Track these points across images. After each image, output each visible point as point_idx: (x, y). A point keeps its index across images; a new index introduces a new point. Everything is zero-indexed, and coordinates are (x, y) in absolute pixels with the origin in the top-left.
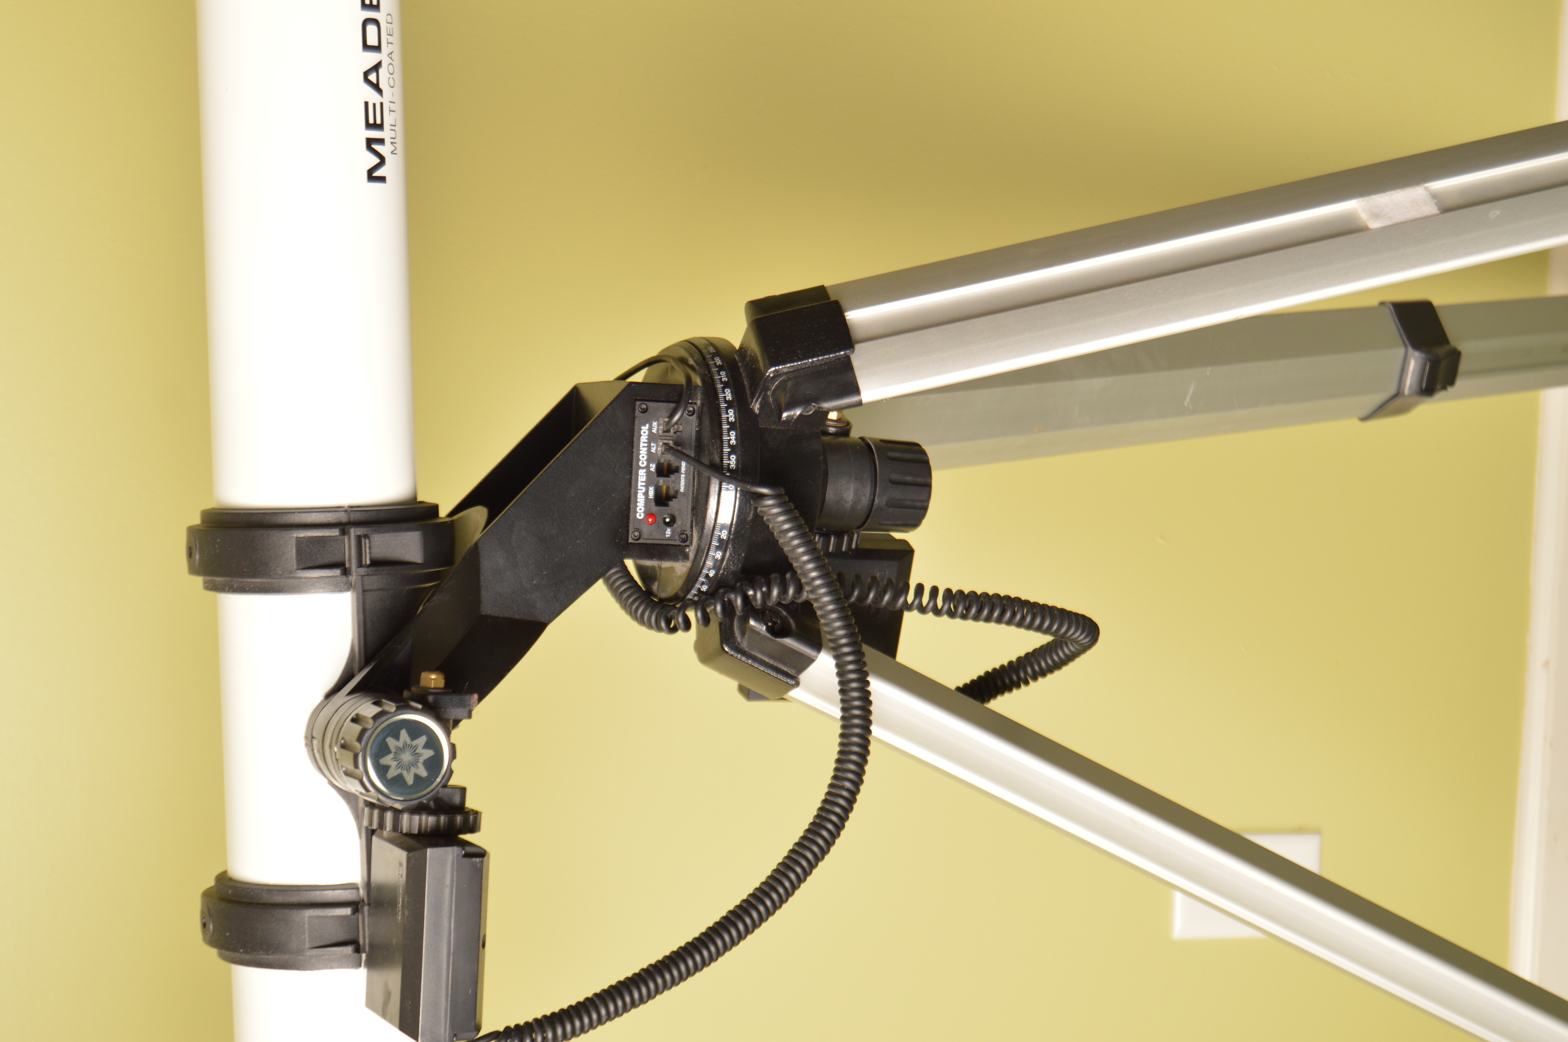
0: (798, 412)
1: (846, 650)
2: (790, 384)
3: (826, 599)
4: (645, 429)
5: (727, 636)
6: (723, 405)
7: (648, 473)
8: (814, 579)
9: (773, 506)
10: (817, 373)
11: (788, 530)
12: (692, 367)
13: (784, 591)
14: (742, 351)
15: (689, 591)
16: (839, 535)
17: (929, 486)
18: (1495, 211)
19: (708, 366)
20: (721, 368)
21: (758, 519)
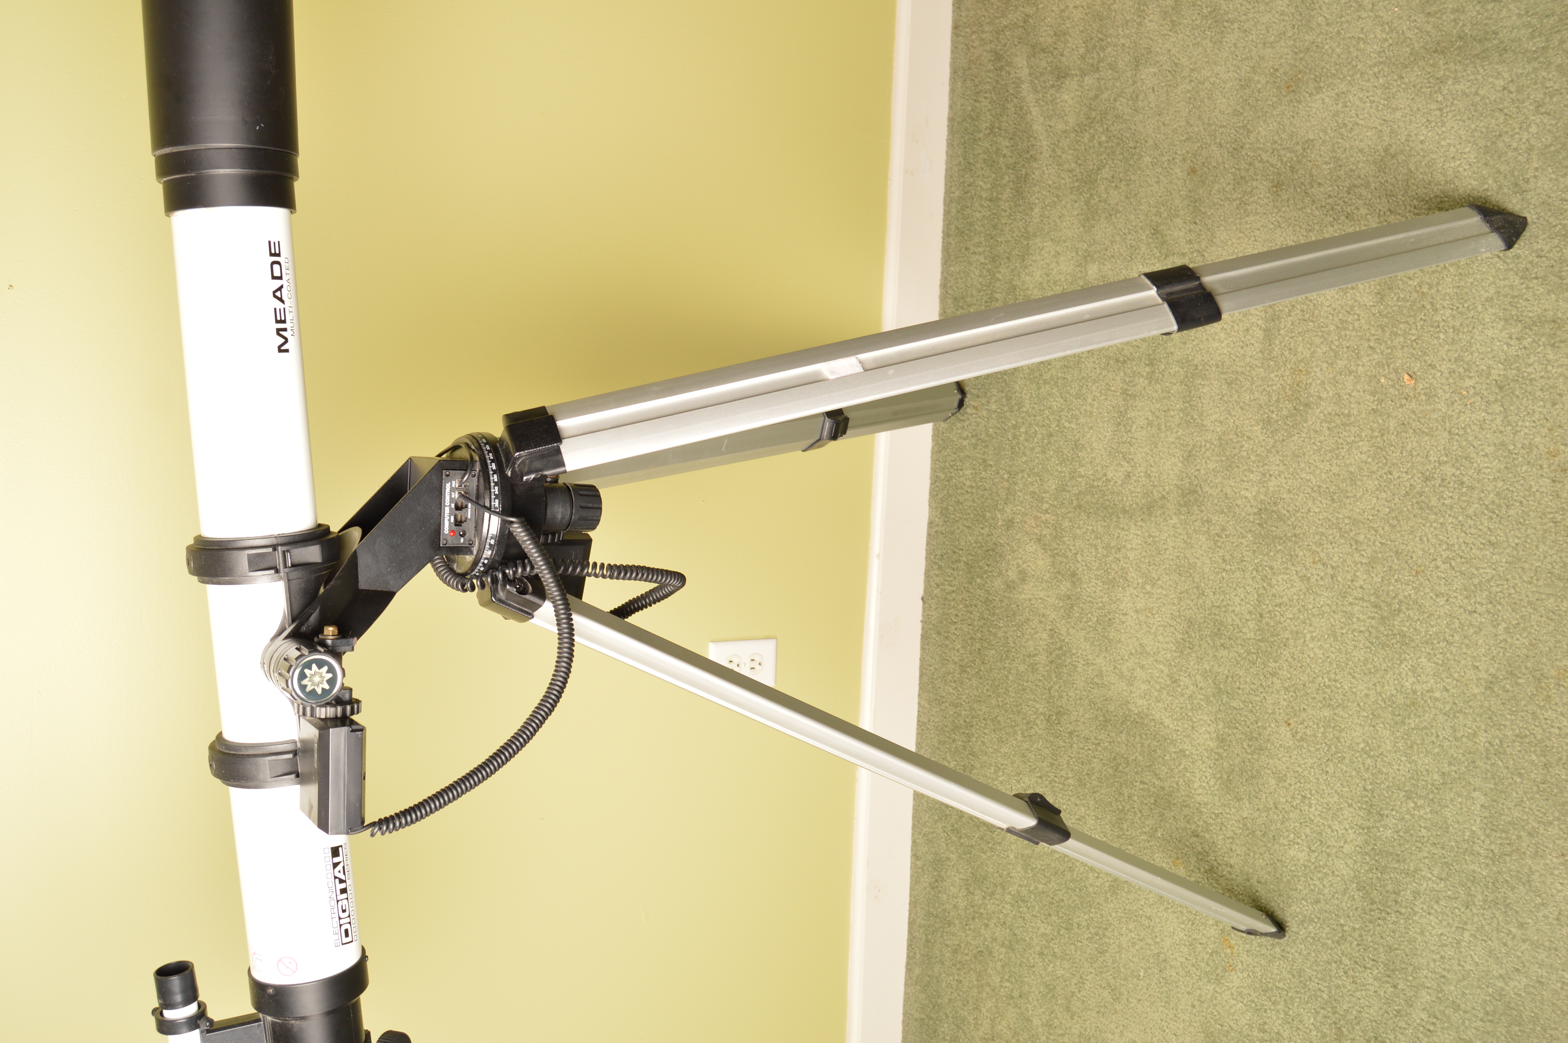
0: (533, 476)
1: (559, 602)
2: (527, 462)
3: (548, 576)
4: (448, 485)
5: (494, 592)
6: (491, 472)
7: (451, 508)
8: (541, 566)
9: (518, 528)
10: (543, 456)
11: (527, 541)
12: (473, 450)
13: (524, 568)
14: (501, 441)
15: (473, 570)
16: (553, 534)
17: (600, 508)
18: (889, 371)
19: (482, 450)
20: (489, 451)
21: (510, 534)
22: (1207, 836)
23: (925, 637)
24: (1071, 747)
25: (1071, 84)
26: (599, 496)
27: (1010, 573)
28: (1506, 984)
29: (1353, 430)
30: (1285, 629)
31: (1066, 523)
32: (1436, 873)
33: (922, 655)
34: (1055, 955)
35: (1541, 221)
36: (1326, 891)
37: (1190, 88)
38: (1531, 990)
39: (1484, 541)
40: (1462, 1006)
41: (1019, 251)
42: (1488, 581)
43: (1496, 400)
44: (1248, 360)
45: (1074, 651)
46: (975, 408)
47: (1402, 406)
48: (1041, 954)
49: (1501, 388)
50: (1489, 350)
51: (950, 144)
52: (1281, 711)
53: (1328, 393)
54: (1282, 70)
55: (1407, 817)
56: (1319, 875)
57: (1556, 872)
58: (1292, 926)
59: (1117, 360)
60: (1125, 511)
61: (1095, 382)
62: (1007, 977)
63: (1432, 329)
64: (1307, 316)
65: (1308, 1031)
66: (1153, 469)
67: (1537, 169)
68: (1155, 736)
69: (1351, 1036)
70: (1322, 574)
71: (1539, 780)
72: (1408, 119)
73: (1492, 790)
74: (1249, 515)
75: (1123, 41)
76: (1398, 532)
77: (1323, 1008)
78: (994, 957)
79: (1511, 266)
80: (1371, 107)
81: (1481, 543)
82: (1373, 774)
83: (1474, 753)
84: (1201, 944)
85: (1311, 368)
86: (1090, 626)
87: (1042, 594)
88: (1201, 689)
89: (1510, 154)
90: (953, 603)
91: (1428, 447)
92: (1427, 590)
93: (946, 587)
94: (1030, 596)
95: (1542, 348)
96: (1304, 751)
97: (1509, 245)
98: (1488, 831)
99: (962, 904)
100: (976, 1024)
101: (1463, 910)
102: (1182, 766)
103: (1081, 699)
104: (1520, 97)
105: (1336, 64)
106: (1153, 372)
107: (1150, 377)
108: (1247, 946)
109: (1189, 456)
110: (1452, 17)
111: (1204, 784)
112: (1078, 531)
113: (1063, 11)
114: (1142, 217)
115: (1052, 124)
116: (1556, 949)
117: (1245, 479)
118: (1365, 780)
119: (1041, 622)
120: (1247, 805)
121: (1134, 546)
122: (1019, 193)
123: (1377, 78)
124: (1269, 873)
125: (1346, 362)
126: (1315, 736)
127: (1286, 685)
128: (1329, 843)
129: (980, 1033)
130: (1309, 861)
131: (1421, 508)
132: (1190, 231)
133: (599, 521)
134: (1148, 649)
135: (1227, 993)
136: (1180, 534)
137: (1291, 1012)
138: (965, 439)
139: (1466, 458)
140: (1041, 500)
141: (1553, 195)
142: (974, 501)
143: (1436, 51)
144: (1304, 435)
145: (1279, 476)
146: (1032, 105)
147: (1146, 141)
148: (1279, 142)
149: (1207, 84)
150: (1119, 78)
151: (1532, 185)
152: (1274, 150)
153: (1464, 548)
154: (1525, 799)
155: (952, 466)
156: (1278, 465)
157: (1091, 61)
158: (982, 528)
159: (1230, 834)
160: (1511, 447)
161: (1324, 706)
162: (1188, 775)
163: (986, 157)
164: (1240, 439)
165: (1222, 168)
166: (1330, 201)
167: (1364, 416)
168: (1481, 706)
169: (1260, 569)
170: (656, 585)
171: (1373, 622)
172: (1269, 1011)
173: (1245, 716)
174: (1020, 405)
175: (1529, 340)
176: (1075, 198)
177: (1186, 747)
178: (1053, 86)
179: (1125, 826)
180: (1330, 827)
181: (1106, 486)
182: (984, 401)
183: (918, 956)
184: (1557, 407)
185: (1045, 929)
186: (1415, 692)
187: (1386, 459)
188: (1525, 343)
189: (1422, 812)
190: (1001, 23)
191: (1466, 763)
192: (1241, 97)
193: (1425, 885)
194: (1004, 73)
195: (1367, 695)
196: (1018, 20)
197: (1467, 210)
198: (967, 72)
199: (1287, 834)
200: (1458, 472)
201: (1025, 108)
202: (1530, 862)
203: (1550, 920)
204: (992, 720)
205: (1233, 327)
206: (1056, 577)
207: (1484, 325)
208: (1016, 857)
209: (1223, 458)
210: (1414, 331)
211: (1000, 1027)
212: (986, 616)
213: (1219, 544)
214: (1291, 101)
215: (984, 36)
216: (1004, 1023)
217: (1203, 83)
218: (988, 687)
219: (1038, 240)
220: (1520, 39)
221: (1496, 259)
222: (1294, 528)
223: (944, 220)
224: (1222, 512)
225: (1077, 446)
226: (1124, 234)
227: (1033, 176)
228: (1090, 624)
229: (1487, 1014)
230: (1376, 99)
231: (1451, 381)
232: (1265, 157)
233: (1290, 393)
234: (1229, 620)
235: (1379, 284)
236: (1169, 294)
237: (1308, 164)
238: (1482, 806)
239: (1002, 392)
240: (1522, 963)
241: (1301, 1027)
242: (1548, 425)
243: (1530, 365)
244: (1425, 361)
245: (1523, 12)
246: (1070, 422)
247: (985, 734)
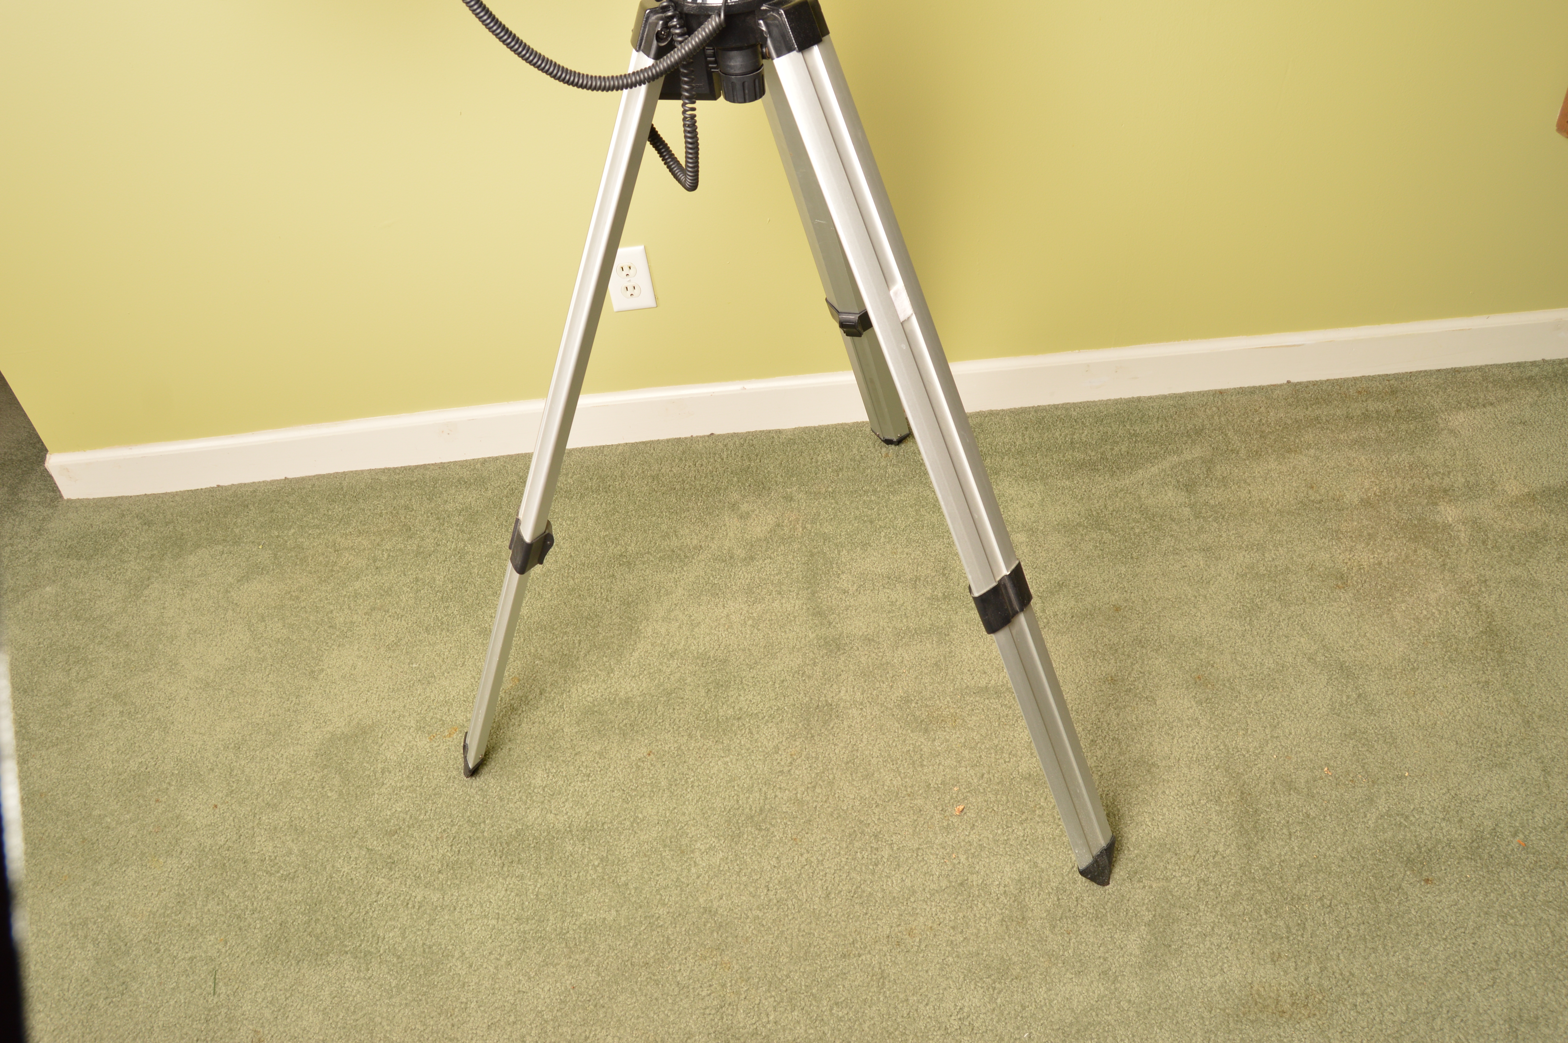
0: (764, 29)
1: (654, 71)
2: (777, 22)
3: (676, 57)
5: (654, 11)
8: (684, 49)
9: (716, 22)
10: (784, 34)
11: (705, 32)
13: (680, 34)
16: (715, 62)
17: (745, 102)
18: (904, 346)
21: (709, 16)
22: (542, 702)
23: (679, 441)
24: (601, 578)
25: (1182, 497)
26: (756, 99)
27: (745, 505)
28: (457, 959)
29: (910, 771)
30: (731, 739)
31: (796, 546)
32: (542, 890)
33: (662, 441)
34: (418, 591)
35: (1108, 897)
36: (511, 805)
37: (1189, 597)
38: (456, 979)
39: (829, 889)
40: (433, 927)
41: (1030, 473)
42: (796, 897)
43: (950, 882)
44: (959, 677)
45: (685, 569)
46: (887, 455)
47: (936, 807)
48: (417, 579)
49: (962, 884)
50: (993, 871)
51: (1117, 402)
52: (660, 747)
53: (939, 746)
54: (1213, 670)
55: (586, 861)
56: (524, 798)
57: (558, 985)
58: (477, 782)
59: (944, 569)
60: (813, 593)
61: (923, 553)
62: (391, 554)
63: (1005, 822)
64: (1004, 720)
65: (389, 808)
66: (854, 611)
67: (1151, 887)
68: (622, 646)
69: (391, 842)
70: (782, 763)
71: (634, 960)
72: (1182, 778)
73: (619, 924)
74: (825, 696)
75: (1224, 535)
76: (828, 820)
77: (411, 817)
78: (407, 541)
79: (1066, 878)
80: (1189, 747)
81: (827, 887)
82: (617, 828)
83: (648, 906)
84: (449, 710)
85: (959, 730)
86: (709, 578)
87: (731, 534)
88: (669, 678)
89: (1161, 864)
90: (712, 460)
91: (903, 833)
92: (781, 850)
93: (725, 453)
94: (728, 524)
95: (1000, 912)
96: (629, 770)
97: (1083, 873)
98: (584, 926)
99: (448, 507)
100: (346, 535)
101: (514, 916)
102: (599, 672)
103: (644, 580)
104: (1211, 866)
105: (1223, 714)
106: (938, 600)
107: (933, 598)
108: (453, 748)
109: (869, 640)
110: (1273, 802)
111: (586, 693)
112: (790, 557)
113: (1245, 482)
114: (1072, 572)
115: (1145, 485)
116: (493, 994)
117: (856, 689)
118: (611, 822)
119: (707, 537)
120: (574, 731)
121: (784, 605)
122: (1081, 466)
123: (1215, 749)
124: (519, 756)
125: (967, 757)
126: (642, 777)
127: (683, 747)
128: (553, 801)
129: (339, 539)
130: (535, 788)
131: (850, 835)
132: (1065, 614)
133: (734, 102)
134: (696, 630)
135: (410, 738)
136: (800, 642)
137: (403, 792)
138: (858, 450)
139: (898, 865)
140: (813, 522)
141: (1130, 903)
142: (805, 465)
143: (1242, 793)
144: (900, 732)
145: (862, 716)
146: (1160, 466)
147: (1139, 567)
148: (1151, 677)
149: (1194, 610)
150: (1192, 536)
151: (1137, 885)
152: (1144, 673)
153: (821, 873)
154: (616, 952)
155: (833, 442)
156: (871, 714)
157: (1203, 511)
158: (782, 476)
159: (547, 720)
160: (912, 899)
161: (670, 781)
162: (593, 678)
163: (1109, 434)
164: (890, 680)
165: (1123, 632)
166: (1105, 724)
167: (923, 778)
168: (689, 906)
169: (780, 712)
170: (684, 165)
171: (747, 810)
172: (401, 774)
173: (651, 718)
174: (894, 493)
175: (1005, 901)
176: (1082, 514)
177: (616, 673)
178: (1178, 482)
179: (540, 633)
180: (567, 800)
181: (834, 574)
182: (894, 461)
183: (397, 477)
184: (952, 931)
185: (439, 580)
186: (693, 852)
187: (889, 801)
188: (1003, 898)
189: (591, 872)
190: (1229, 430)
191: (639, 901)
192: (1186, 640)
193: (530, 883)
194: (1185, 438)
195: (684, 814)
196: (1233, 445)
197: (1109, 835)
198: (1182, 407)
199: (555, 766)
200: (885, 861)
201: (1156, 461)
202: (563, 963)
203: (517, 986)
204: (614, 509)
205: (986, 660)
206: (748, 544)
207: (1014, 863)
208: (498, 546)
209: (871, 669)
210: (1001, 808)
211: (347, 555)
212: (705, 490)
213: (796, 675)
214: (1187, 682)
215: (1216, 417)
216: (352, 557)
217: (1195, 607)
218: (643, 500)
219: (1042, 487)
220: (1260, 858)
221: (1071, 866)
222: (819, 735)
223: (1049, 405)
224: (824, 674)
225: (865, 545)
226: (1056, 559)
227: (1097, 476)
228: (711, 578)
229: (430, 947)
230: (1197, 751)
231: (962, 844)
232: (1137, 666)
233: (935, 715)
234: (732, 693)
235: (1038, 774)
236: (1005, 586)
237: (1135, 703)
238: (605, 919)
239: (904, 476)
240: (478, 969)
241: (392, 801)
242: (935, 926)
243: (984, 905)
244: (976, 821)
245: (1283, 858)
246: (885, 536)
247: (602, 504)
